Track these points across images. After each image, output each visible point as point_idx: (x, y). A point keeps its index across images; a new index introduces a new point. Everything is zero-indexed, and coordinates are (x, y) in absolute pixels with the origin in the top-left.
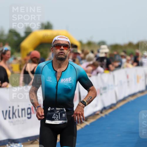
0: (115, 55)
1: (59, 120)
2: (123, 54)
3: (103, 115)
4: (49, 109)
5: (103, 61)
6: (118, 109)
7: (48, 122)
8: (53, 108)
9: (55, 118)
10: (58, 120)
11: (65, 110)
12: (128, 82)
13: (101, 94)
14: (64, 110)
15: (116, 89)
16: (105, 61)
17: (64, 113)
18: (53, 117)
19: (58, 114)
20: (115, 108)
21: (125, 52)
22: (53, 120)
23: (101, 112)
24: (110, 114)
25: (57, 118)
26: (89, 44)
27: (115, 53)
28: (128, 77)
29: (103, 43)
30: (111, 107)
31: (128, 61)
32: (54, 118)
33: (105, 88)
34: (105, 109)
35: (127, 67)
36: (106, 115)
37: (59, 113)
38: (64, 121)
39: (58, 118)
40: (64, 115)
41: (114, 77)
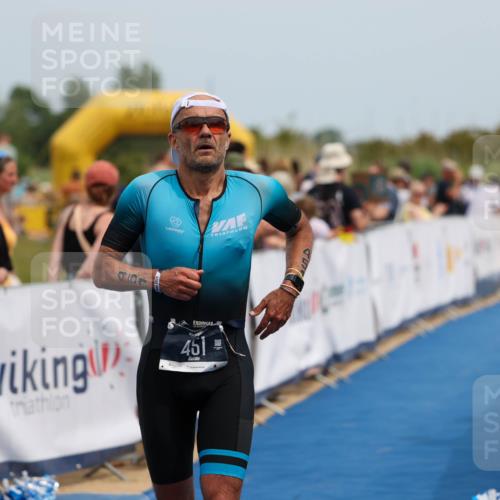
0: (372, 178)
1: (203, 359)
2: (398, 172)
3: (330, 381)
4: (171, 325)
5: (333, 197)
6: (381, 360)
7: (165, 365)
8: (184, 322)
9: (190, 353)
10: (197, 358)
11: (221, 327)
12: (417, 268)
13: (325, 310)
14: (218, 327)
15: (377, 292)
16: (339, 196)
17: (219, 336)
18: (183, 352)
19: (199, 341)
20: (372, 358)
21: (406, 167)
22: (183, 359)
23: (325, 370)
24: (355, 376)
25: (196, 351)
26: (285, 138)
27: (373, 169)
28: (415, 251)
29: (332, 136)
30: (358, 352)
31: (416, 198)
32: (188, 352)
33: (337, 291)
34: (336, 359)
35: (412, 216)
36: (341, 382)
37: (203, 338)
38: (219, 364)
39: (198, 352)
40: (218, 343)
41: (368, 250)
